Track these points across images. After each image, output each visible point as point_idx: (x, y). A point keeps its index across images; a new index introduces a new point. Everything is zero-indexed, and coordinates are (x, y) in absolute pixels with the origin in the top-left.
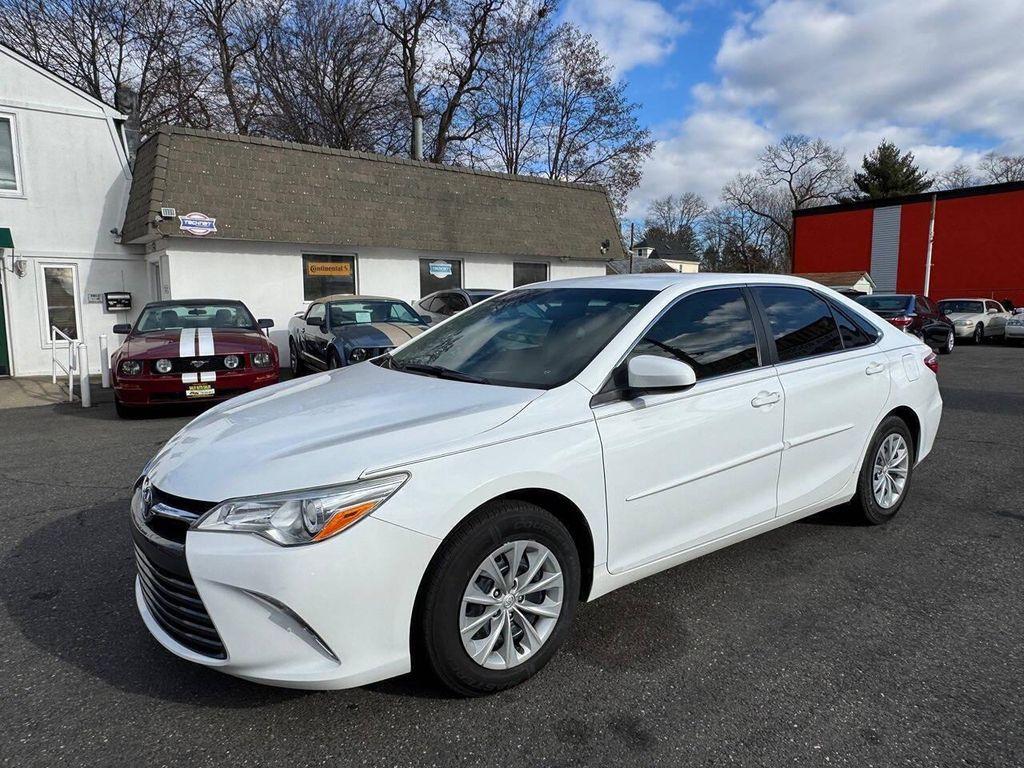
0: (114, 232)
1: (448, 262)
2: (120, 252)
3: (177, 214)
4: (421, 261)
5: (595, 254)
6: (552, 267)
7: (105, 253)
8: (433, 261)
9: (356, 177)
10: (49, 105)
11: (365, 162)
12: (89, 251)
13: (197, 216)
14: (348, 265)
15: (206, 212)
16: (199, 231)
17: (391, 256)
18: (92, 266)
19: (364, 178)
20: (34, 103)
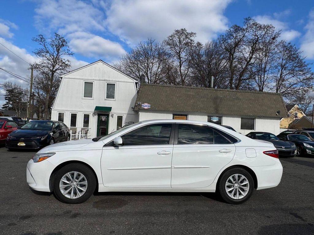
0: (132, 108)
1: (217, 117)
2: (133, 112)
3: (142, 104)
4: (208, 116)
5: (275, 116)
6: (256, 119)
7: (131, 113)
8: (212, 116)
9: (189, 93)
10: (123, 80)
11: (192, 89)
12: (127, 112)
13: (146, 104)
14: (186, 117)
15: (148, 103)
16: (146, 108)
17: (199, 115)
18: (127, 116)
19: (192, 93)
20: (120, 80)
